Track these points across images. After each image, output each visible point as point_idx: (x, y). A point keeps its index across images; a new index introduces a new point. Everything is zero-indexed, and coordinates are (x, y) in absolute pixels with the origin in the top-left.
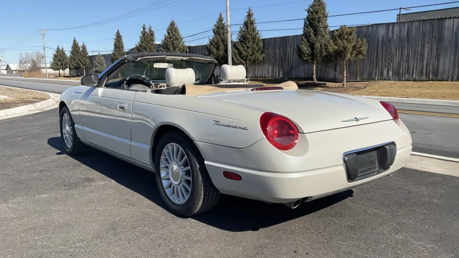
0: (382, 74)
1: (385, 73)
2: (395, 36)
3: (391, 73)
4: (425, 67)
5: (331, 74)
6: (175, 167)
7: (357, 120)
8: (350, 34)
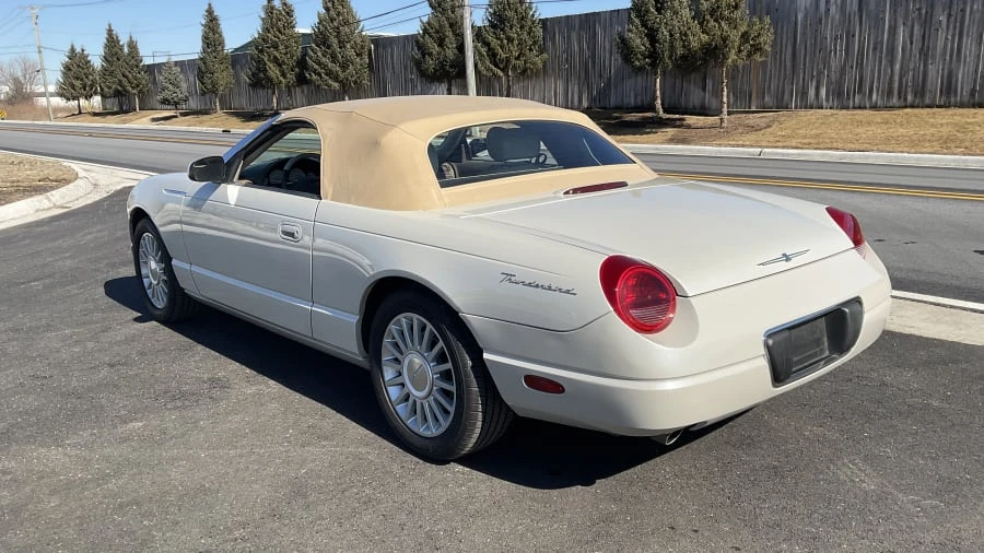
0: (804, 94)
1: (812, 92)
2: (833, 9)
3: (823, 92)
4: (896, 78)
5: (695, 97)
6: (417, 361)
7: (787, 258)
8: (736, 7)
